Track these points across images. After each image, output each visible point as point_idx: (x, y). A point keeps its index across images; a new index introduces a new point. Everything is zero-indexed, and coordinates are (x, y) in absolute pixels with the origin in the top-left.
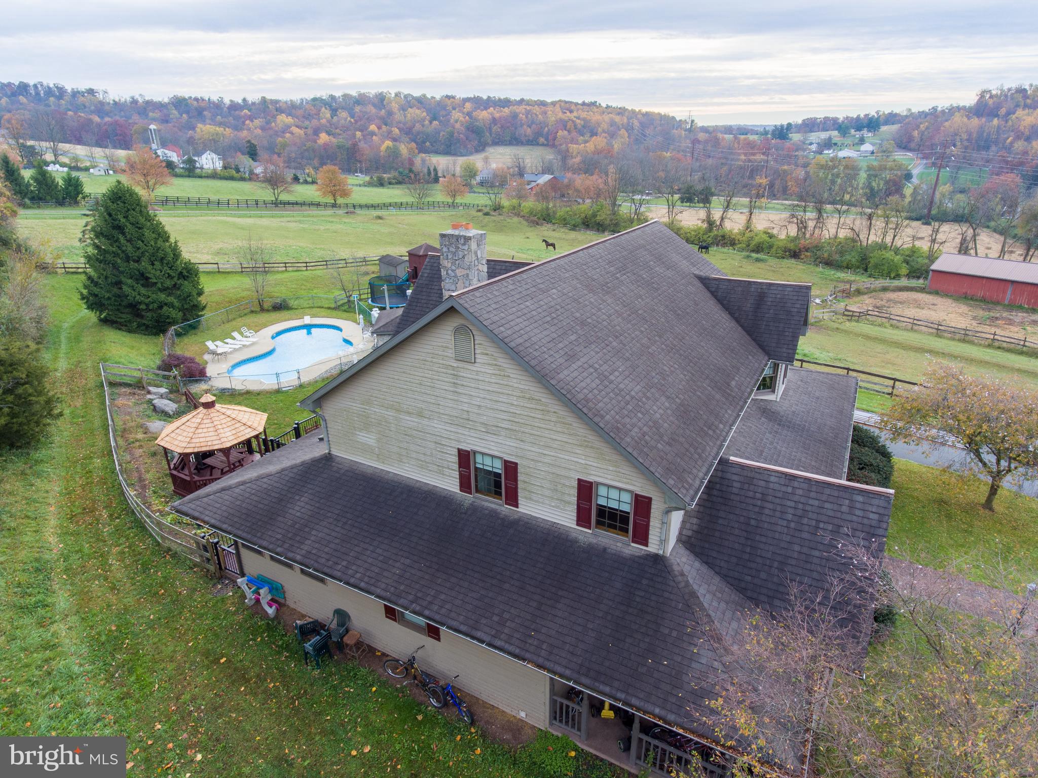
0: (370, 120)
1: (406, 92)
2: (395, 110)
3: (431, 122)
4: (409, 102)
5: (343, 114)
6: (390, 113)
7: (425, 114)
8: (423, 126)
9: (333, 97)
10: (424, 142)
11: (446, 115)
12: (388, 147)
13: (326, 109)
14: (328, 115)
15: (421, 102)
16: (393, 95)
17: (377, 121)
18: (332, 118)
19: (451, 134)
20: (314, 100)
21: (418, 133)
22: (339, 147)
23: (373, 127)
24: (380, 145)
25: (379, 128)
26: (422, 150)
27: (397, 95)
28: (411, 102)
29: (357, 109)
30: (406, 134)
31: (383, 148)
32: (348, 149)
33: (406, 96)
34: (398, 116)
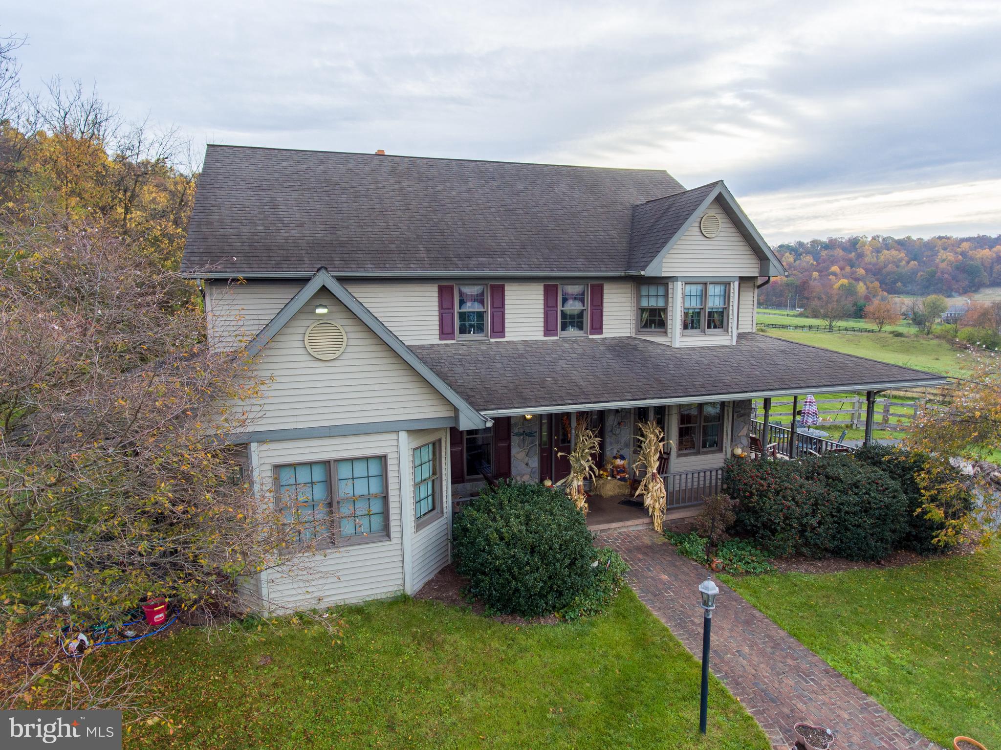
0: (833, 263)
1: (885, 236)
2: (868, 253)
3: (908, 263)
4: (886, 245)
5: (809, 259)
6: (861, 256)
7: (903, 255)
8: (898, 267)
9: (801, 244)
10: (895, 282)
11: (932, 256)
12: (842, 285)
13: (790, 254)
14: (791, 259)
15: (902, 244)
16: (870, 239)
17: (842, 263)
18: (795, 261)
19: (932, 275)
20: (781, 247)
21: (888, 274)
22: (787, 285)
23: (835, 268)
24: (836, 283)
25: (842, 269)
26: (892, 290)
27: (873, 238)
28: (888, 244)
29: (824, 253)
30: (874, 275)
31: (836, 286)
32: (797, 286)
33: (884, 240)
34: (870, 258)
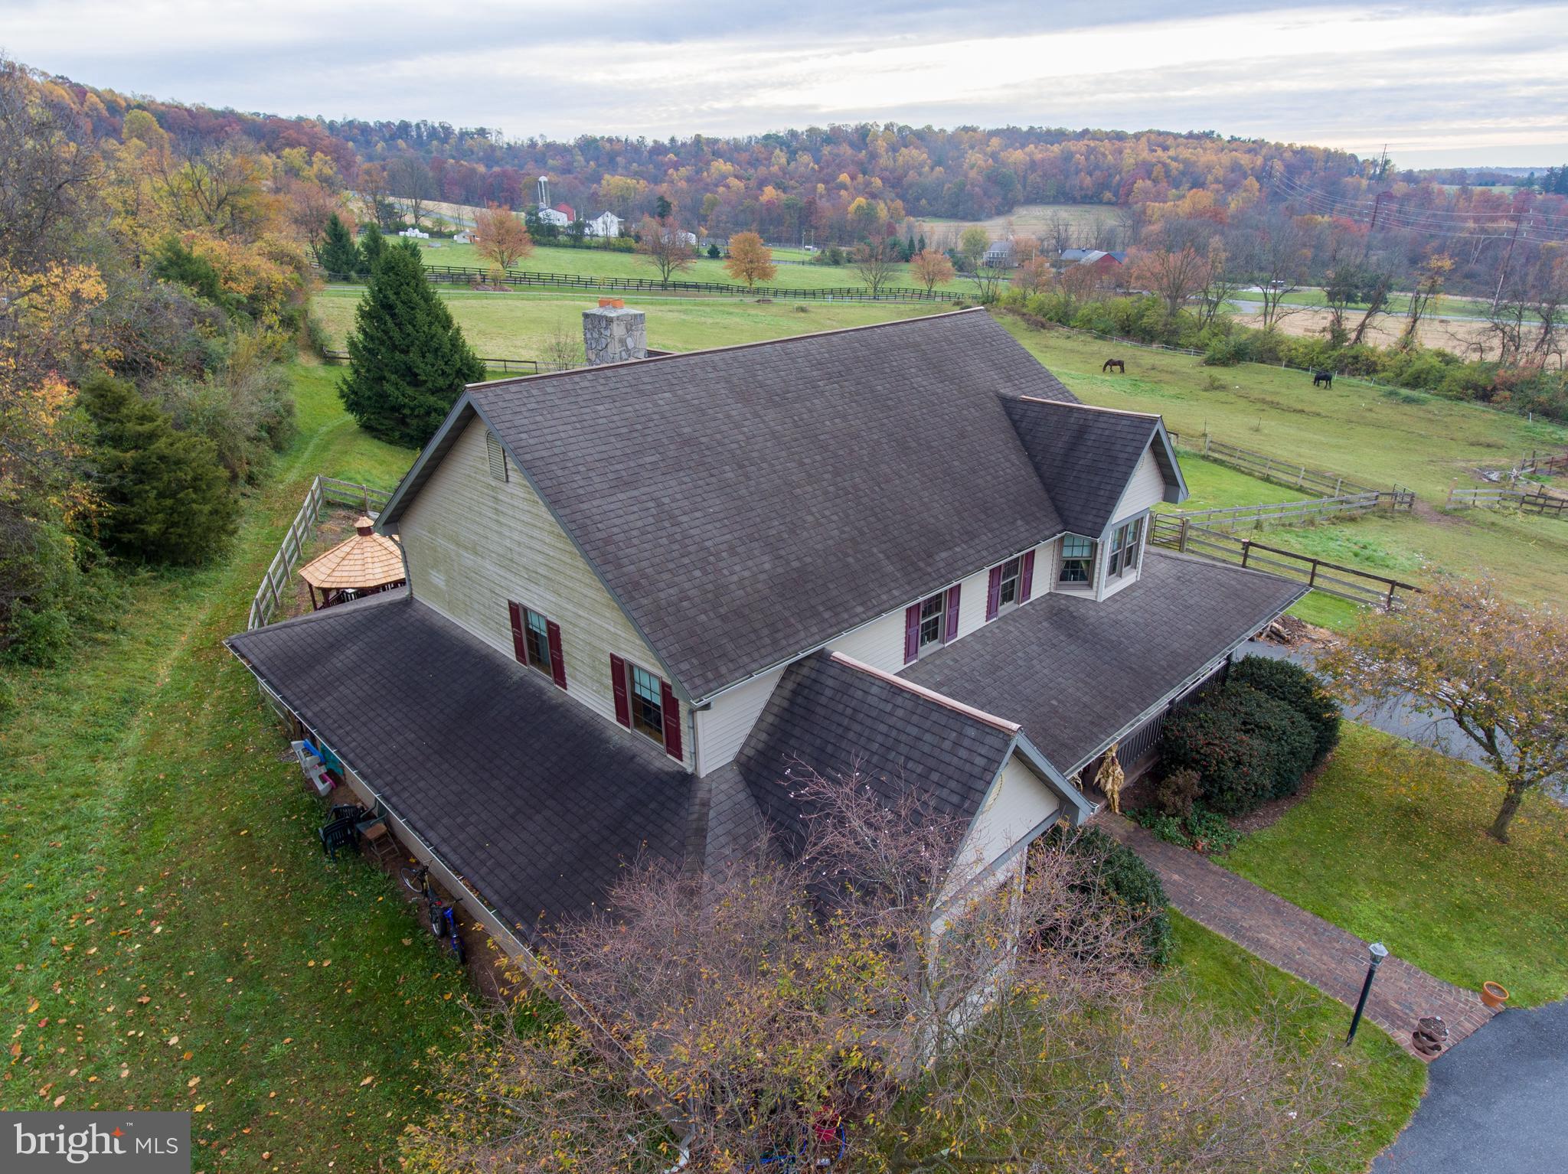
0: (841, 167)
1: (901, 124)
2: (882, 151)
3: (932, 169)
4: (903, 138)
5: (805, 158)
6: (873, 156)
7: (925, 156)
8: (920, 175)
9: (793, 134)
10: (918, 199)
11: (958, 158)
12: (859, 207)
13: (781, 150)
14: (783, 161)
15: (922, 137)
16: (882, 129)
17: (851, 168)
18: (789, 164)
19: (962, 187)
20: (767, 137)
21: (911, 186)
22: (788, 207)
23: (844, 177)
24: (850, 203)
25: (853, 178)
26: (914, 211)
27: (887, 128)
28: (905, 138)
29: (826, 150)
30: (893, 187)
31: (852, 207)
32: (801, 209)
33: (901, 130)
34: (884, 160)
